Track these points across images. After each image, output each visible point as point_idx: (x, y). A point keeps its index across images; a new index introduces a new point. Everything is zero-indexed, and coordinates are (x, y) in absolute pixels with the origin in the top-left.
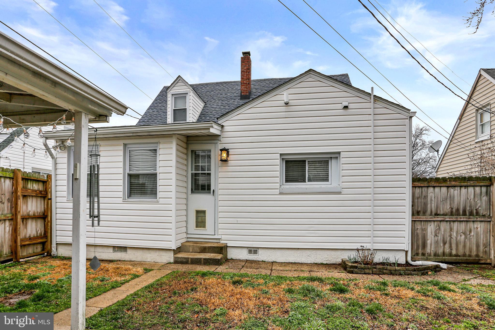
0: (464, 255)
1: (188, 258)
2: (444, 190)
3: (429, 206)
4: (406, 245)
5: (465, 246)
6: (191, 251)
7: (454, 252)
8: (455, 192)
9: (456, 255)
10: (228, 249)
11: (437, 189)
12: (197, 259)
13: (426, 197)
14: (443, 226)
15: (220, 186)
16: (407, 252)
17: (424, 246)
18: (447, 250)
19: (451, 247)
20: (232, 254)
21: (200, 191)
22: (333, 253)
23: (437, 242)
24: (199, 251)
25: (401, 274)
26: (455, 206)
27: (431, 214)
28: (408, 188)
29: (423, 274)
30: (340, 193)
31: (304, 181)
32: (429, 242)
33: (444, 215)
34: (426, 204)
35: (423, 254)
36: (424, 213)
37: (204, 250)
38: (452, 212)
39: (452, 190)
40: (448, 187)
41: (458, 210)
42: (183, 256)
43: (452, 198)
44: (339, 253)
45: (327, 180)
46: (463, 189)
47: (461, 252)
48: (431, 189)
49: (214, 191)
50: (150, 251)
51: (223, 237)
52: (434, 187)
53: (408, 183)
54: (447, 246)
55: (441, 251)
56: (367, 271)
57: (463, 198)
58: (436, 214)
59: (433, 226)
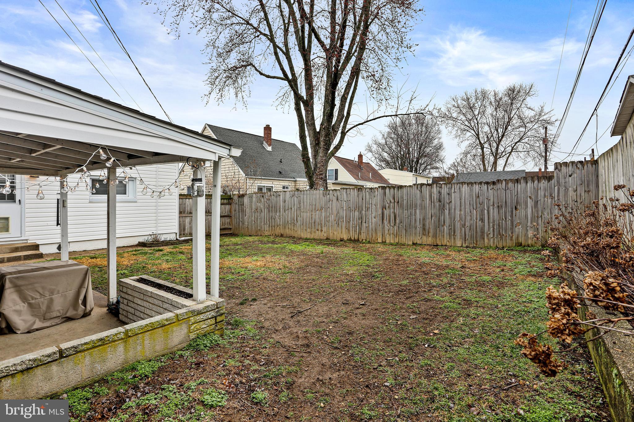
3: (187, 209)
4: (176, 230)
10: (40, 246)
11: (191, 200)
13: (185, 204)
15: (26, 197)
16: (176, 234)
17: (184, 229)
20: (43, 250)
23: (191, 227)
25: (177, 244)
27: (188, 213)
28: (177, 199)
29: (187, 243)
30: (136, 202)
32: (186, 227)
34: (185, 208)
35: (184, 234)
36: (184, 212)
37: (15, 250)
44: (135, 238)
45: (125, 194)
48: (188, 200)
49: (19, 200)
51: (30, 238)
53: (177, 197)
56: (159, 245)
58: (190, 213)
59: (188, 219)
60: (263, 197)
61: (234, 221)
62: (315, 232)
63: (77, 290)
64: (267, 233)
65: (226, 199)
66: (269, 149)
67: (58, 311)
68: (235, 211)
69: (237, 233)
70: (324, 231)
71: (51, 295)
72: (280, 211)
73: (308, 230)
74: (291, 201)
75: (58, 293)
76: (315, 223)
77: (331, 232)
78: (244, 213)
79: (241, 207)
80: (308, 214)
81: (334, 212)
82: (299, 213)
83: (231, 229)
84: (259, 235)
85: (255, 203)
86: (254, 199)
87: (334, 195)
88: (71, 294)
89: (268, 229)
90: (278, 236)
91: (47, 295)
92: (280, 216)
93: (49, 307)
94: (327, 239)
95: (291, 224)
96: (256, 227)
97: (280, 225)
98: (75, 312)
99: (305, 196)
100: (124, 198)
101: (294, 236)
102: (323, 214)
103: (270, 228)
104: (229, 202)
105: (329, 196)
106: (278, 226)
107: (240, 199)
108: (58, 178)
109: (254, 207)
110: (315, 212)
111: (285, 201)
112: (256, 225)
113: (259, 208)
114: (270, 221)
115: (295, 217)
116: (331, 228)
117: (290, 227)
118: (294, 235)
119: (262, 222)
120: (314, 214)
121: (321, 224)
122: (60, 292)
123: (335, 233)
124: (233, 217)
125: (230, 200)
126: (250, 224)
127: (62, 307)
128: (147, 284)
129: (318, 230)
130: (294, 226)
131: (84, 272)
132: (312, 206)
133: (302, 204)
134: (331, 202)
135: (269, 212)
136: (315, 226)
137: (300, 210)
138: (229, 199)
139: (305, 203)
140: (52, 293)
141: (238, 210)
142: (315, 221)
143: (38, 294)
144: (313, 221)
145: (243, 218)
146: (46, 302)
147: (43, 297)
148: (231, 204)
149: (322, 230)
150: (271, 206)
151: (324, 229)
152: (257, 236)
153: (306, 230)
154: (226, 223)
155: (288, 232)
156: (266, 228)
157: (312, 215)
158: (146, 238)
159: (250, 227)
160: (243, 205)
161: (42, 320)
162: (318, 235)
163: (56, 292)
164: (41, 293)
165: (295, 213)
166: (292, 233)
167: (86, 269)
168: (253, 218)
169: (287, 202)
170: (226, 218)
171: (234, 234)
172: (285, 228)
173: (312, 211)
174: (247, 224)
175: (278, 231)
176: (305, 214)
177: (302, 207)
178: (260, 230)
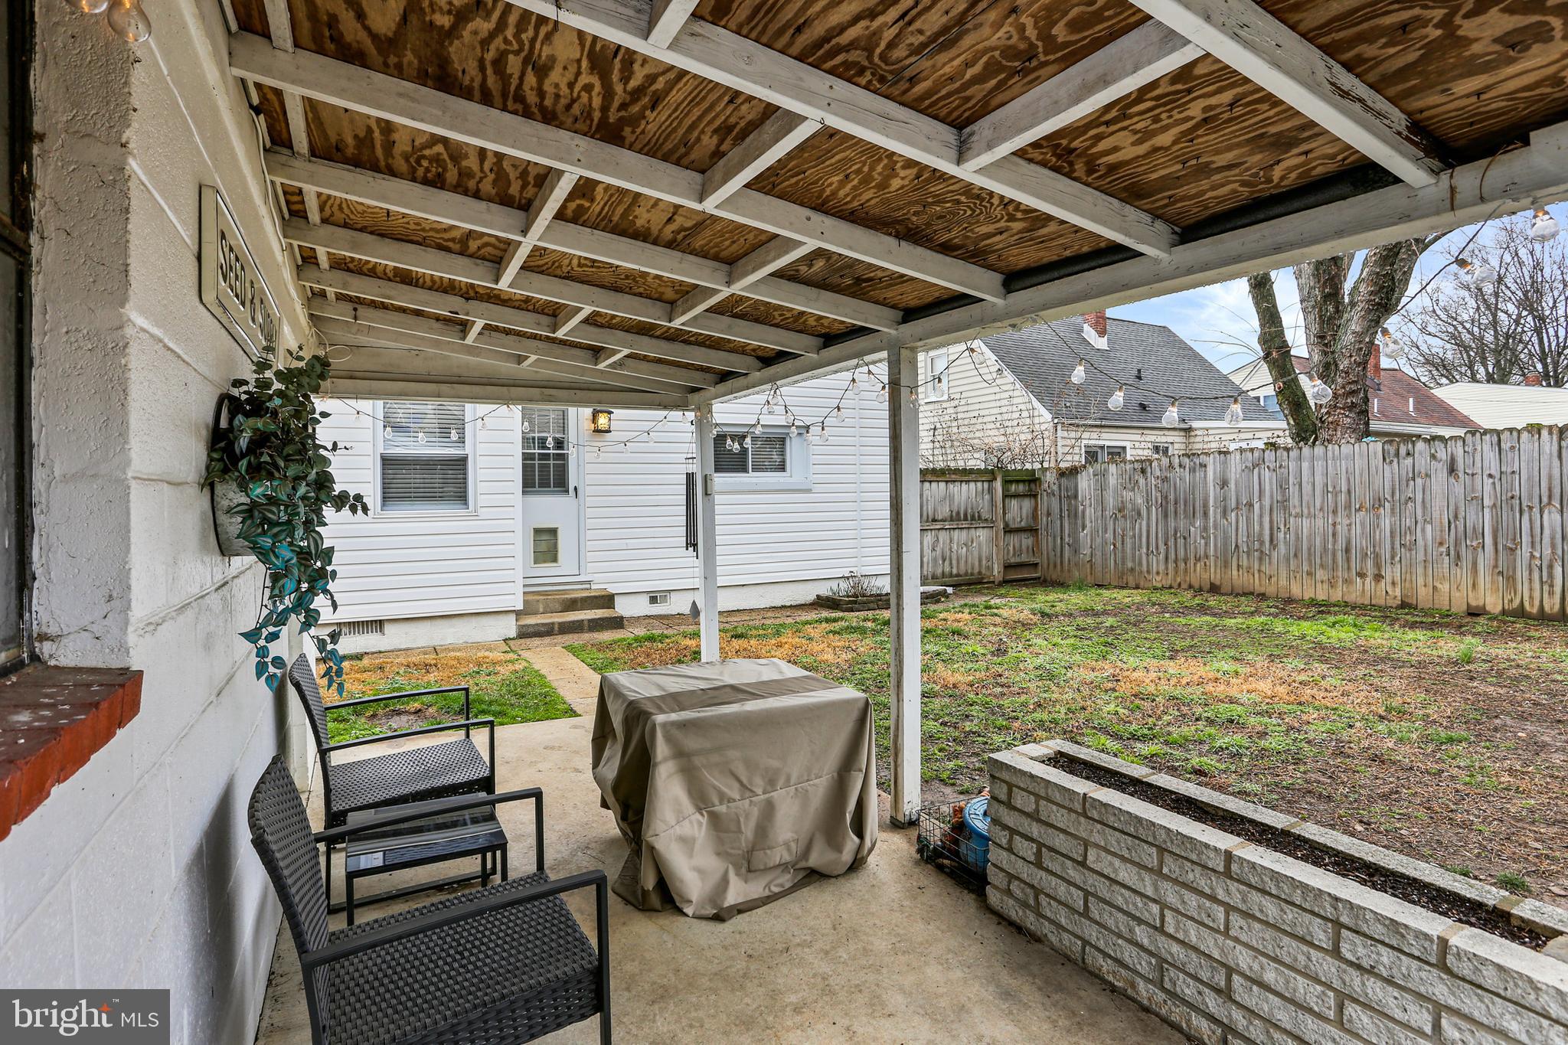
0: (966, 574)
1: (553, 624)
2: (942, 485)
3: (925, 508)
5: (966, 562)
6: (541, 610)
7: (955, 571)
8: (954, 488)
9: (958, 575)
10: (618, 600)
11: (934, 485)
12: (573, 622)
14: (943, 535)
15: (589, 479)
18: (947, 569)
19: (951, 564)
21: (537, 489)
22: (801, 586)
23: (935, 560)
24: (560, 609)
26: (955, 509)
27: (927, 521)
30: (809, 491)
31: (745, 470)
32: (925, 559)
33: (941, 521)
34: (922, 506)
37: (572, 605)
38: (952, 516)
39: (951, 486)
40: (947, 482)
41: (958, 513)
42: (539, 622)
43: (951, 498)
44: (809, 585)
45: (784, 469)
46: (963, 484)
47: (962, 571)
48: (927, 484)
49: (576, 488)
50: (455, 621)
51: (596, 577)
52: (930, 482)
54: (947, 563)
55: (939, 571)
57: (964, 498)
58: (934, 520)
59: (929, 537)
60: (1143, 471)
61: (1046, 543)
62: (1347, 581)
63: (835, 774)
64: (1157, 581)
65: (1024, 481)
66: (1102, 343)
67: (787, 845)
68: (1049, 514)
69: (1054, 577)
70: (1389, 579)
71: (769, 788)
72: (1206, 514)
73: (1320, 574)
74: (1250, 480)
75: (787, 784)
76: (1347, 550)
77: (1421, 581)
78: (1080, 522)
79: (1069, 505)
80: (1320, 522)
81: (1436, 515)
82: (1279, 518)
83: (1036, 565)
84: (1132, 583)
85: (1116, 491)
86: (1112, 481)
87: (1433, 457)
88: (820, 786)
89: (1162, 568)
90: (1201, 589)
91: (759, 791)
92: (1205, 529)
93: (763, 830)
94: (1404, 605)
95: (1248, 553)
96: (1119, 561)
97: (1207, 557)
98: (831, 856)
99: (1305, 465)
100: (782, 480)
101: (1262, 590)
102: (1386, 523)
103: (1171, 566)
104: (1030, 490)
105: (1410, 460)
106: (1198, 560)
107: (1064, 481)
108: (691, 415)
109: (1111, 502)
110: (1349, 516)
111: (1224, 483)
112: (1119, 555)
113: (1129, 506)
114: (1171, 543)
115: (1267, 532)
116: (1420, 570)
117: (1245, 562)
118: (1259, 589)
119: (1140, 547)
120: (1346, 522)
121: (1377, 556)
122: (792, 783)
123: (1444, 587)
124: (1042, 533)
125: (1033, 486)
126: (1099, 554)
127: (796, 832)
128: (1153, 801)
129: (1362, 575)
130: (1260, 559)
131: (855, 714)
132: (1336, 495)
133: (1293, 490)
134: (1419, 481)
135: (1166, 516)
136: (1348, 560)
137: (1285, 508)
138: (1030, 481)
139: (1307, 488)
140: (771, 784)
141: (1057, 511)
142: (1348, 543)
143: (736, 785)
144: (1341, 544)
145: (1074, 534)
146: (755, 812)
147: (748, 794)
148: (1035, 496)
149: (1378, 577)
150: (1172, 497)
151: (1390, 573)
152: (1122, 588)
153: (1309, 574)
154: (1024, 547)
155: (1236, 577)
156: (1157, 563)
157: (1334, 524)
158: (834, 585)
159: (1098, 560)
160: (1076, 497)
161: (744, 870)
162: (1361, 590)
163: (781, 783)
164: (745, 781)
165: (1266, 519)
166: (1257, 584)
167: (861, 704)
168: (1109, 535)
169: (1232, 486)
170: (1023, 536)
171: (1045, 581)
172: (1226, 565)
173: (1335, 512)
174: (1087, 551)
175: (1201, 574)
176: (1306, 523)
177: (1294, 501)
178: (1132, 570)
